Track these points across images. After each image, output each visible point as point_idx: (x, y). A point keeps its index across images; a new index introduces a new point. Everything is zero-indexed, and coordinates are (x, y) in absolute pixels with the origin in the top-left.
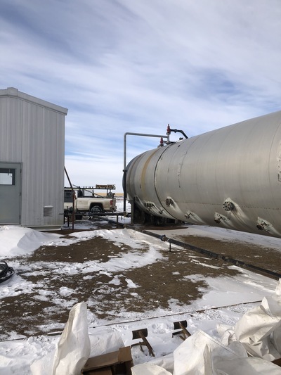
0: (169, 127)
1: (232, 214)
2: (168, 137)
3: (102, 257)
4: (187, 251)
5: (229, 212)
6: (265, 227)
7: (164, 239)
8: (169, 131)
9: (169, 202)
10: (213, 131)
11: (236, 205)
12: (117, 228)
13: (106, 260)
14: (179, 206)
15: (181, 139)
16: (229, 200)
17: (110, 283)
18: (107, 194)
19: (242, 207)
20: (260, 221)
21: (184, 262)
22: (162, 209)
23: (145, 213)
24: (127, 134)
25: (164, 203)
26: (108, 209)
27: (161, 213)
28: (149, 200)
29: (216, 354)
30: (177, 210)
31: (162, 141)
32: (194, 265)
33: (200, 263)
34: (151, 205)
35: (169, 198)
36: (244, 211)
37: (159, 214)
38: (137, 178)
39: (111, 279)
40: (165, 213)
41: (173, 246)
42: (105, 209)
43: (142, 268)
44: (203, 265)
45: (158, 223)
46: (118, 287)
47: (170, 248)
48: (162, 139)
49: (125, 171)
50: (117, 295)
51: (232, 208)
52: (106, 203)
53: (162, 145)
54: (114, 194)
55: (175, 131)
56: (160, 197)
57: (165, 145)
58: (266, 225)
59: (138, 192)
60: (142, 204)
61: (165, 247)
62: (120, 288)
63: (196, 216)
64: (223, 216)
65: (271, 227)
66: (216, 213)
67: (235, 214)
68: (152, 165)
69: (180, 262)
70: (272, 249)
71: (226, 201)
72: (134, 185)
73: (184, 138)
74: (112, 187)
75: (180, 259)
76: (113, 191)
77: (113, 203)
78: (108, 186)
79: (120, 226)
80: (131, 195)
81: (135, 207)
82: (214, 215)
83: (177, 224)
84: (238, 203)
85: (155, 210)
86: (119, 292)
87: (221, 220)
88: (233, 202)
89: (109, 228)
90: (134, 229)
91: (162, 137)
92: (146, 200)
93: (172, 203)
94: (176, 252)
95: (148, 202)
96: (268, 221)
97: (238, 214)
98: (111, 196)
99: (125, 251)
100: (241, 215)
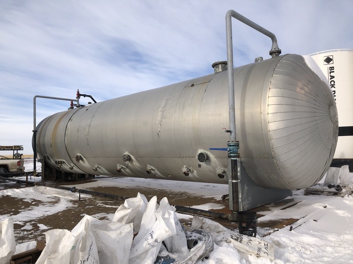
0: (78, 92)
1: (130, 164)
2: (78, 101)
3: (12, 212)
4: (95, 199)
5: (127, 162)
6: (153, 172)
7: (74, 190)
8: (79, 95)
9: (79, 158)
10: (115, 99)
11: (132, 157)
12: (27, 186)
13: (16, 213)
14: (88, 161)
15: (90, 103)
16: (127, 153)
17: (22, 229)
18: (14, 155)
19: (136, 158)
20: (149, 167)
21: (92, 207)
22: (72, 165)
23: (57, 170)
24: (37, 96)
25: (74, 160)
26: (15, 170)
27: (72, 168)
28: (60, 158)
29: (92, 223)
30: (86, 164)
31: (72, 104)
32: (99, 207)
33: (104, 206)
34: (62, 163)
35: (79, 154)
36: (138, 161)
37: (70, 170)
38: (48, 137)
39: (23, 226)
40: (76, 169)
41: (82, 196)
42: (11, 170)
43: (52, 215)
44: (107, 206)
45: (70, 178)
46: (30, 230)
47: (80, 198)
48: (72, 102)
49: (35, 132)
50: (29, 236)
51: (129, 159)
52: (13, 164)
53: (72, 108)
54: (22, 155)
55: (85, 96)
56: (71, 154)
57: (75, 107)
58: (153, 170)
59: (49, 151)
60: (52, 162)
61: (75, 198)
62: (32, 231)
63: (103, 169)
64: (123, 167)
65: (157, 172)
66: (118, 165)
67: (132, 164)
68: (62, 125)
69: (87, 207)
70: (162, 190)
71: (125, 154)
72: (44, 145)
73: (93, 102)
74: (19, 148)
75: (88, 205)
76: (20, 152)
77: (20, 164)
78: (15, 147)
79: (31, 184)
80: (41, 154)
81: (46, 166)
82: (116, 166)
83: (88, 179)
84: (133, 155)
85: (66, 167)
86: (31, 234)
87: (122, 169)
88: (130, 155)
89: (18, 187)
90: (45, 185)
91: (72, 101)
92: (58, 158)
93: (82, 159)
94: (85, 200)
95: (60, 160)
96: (154, 166)
97: (134, 163)
98: (18, 156)
99: (37, 205)
100: (136, 164)
